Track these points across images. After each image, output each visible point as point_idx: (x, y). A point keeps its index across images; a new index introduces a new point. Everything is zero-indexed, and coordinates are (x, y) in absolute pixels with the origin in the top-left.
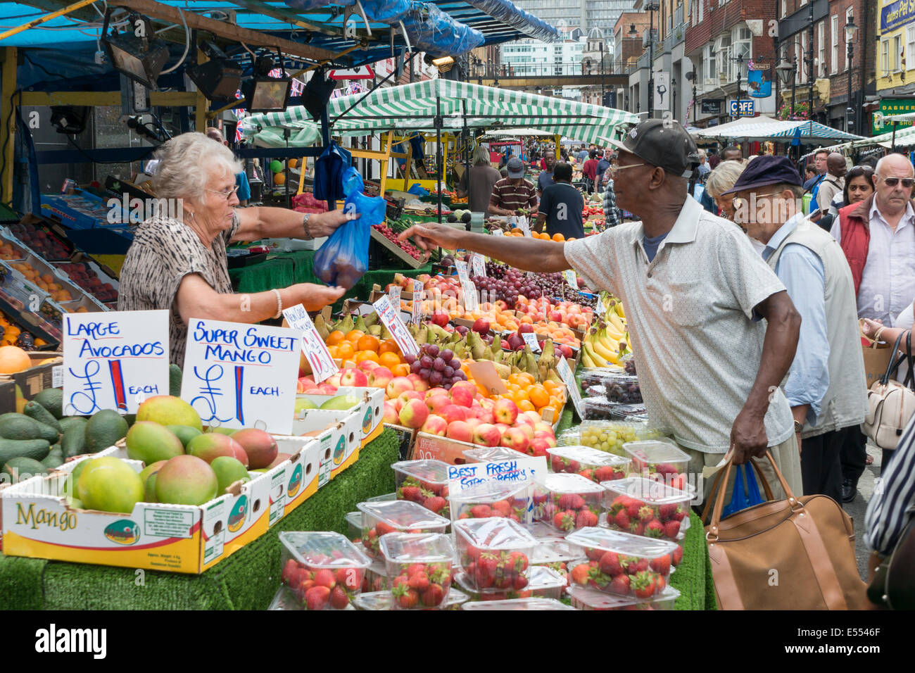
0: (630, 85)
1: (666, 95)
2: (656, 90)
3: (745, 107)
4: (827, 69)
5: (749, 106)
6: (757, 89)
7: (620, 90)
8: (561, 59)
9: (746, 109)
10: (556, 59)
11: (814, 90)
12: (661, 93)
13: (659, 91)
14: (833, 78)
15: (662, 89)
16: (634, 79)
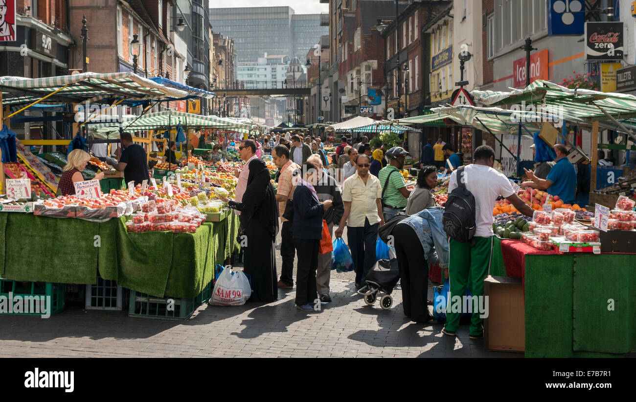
0: (311, 95)
1: (329, 102)
2: (323, 98)
3: (368, 110)
4: (407, 90)
5: (370, 110)
6: (373, 100)
7: (306, 98)
8: (275, 75)
9: (369, 111)
10: (273, 75)
11: (400, 101)
12: (326, 101)
13: (324, 99)
14: (410, 95)
15: (326, 99)
16: (314, 91)
